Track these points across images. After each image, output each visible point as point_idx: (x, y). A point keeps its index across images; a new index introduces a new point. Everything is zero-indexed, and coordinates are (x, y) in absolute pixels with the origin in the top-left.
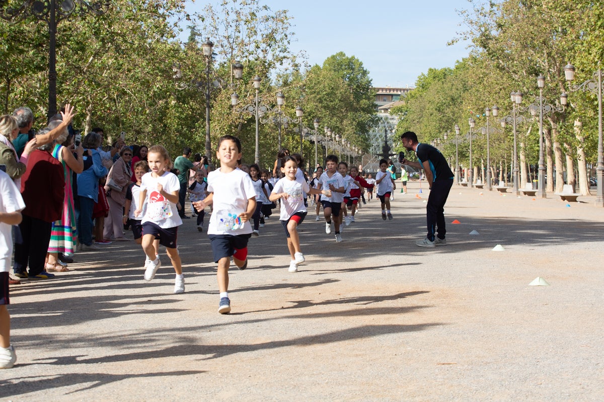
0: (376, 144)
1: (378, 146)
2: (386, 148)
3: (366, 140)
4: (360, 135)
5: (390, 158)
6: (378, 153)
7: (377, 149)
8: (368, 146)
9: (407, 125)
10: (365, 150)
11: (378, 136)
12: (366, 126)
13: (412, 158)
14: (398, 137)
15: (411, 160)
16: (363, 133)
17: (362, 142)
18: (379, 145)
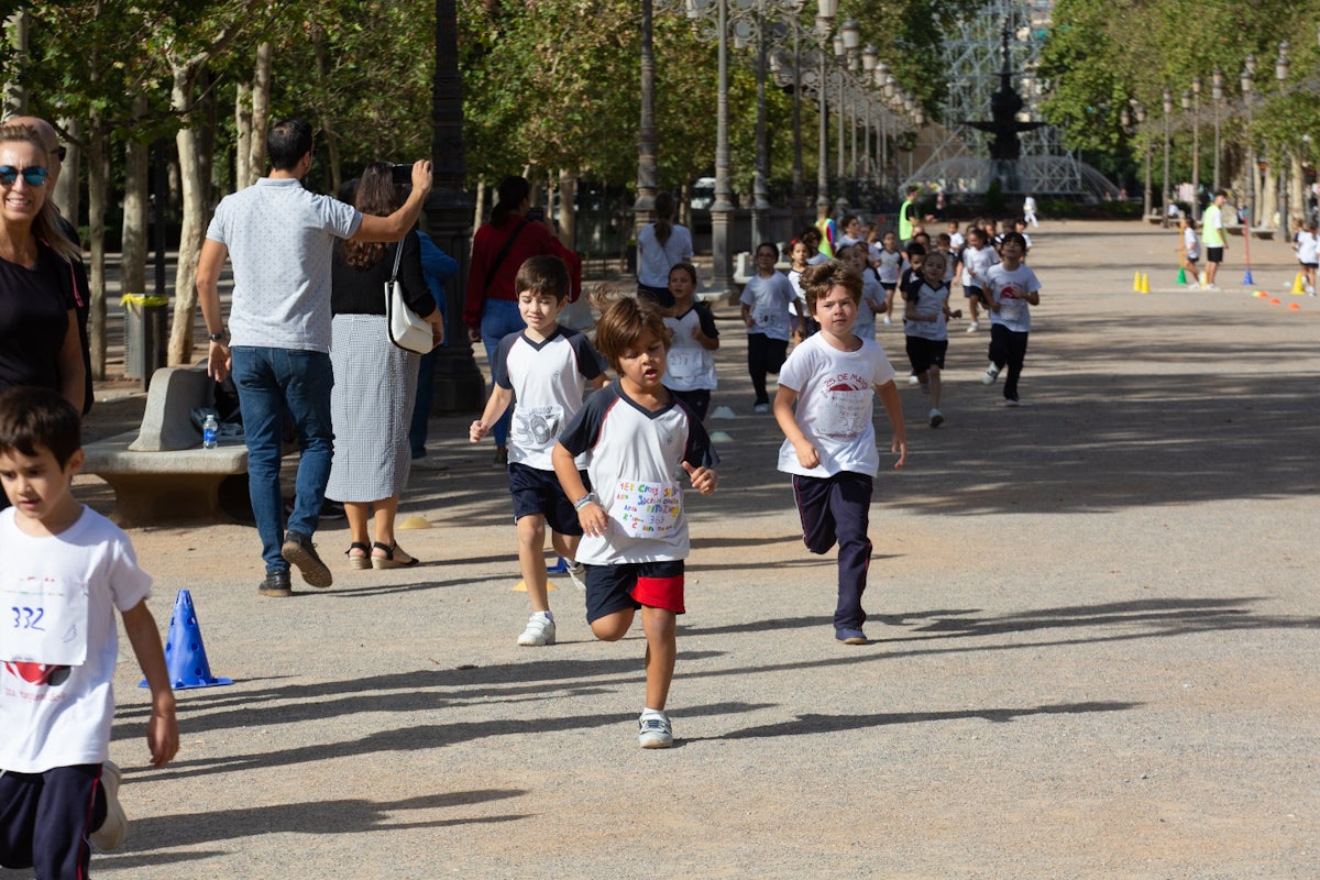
0: (964, 82)
1: (969, 90)
2: (1008, 101)
3: (935, 68)
4: (910, 56)
5: (1020, 135)
6: (970, 118)
7: (965, 106)
8: (941, 93)
9: (1093, 12)
10: (931, 109)
11: (969, 51)
12: (935, 16)
13: (1106, 140)
14: (1053, 57)
15: (1103, 148)
16: (919, 43)
17: (918, 78)
18: (971, 88)
